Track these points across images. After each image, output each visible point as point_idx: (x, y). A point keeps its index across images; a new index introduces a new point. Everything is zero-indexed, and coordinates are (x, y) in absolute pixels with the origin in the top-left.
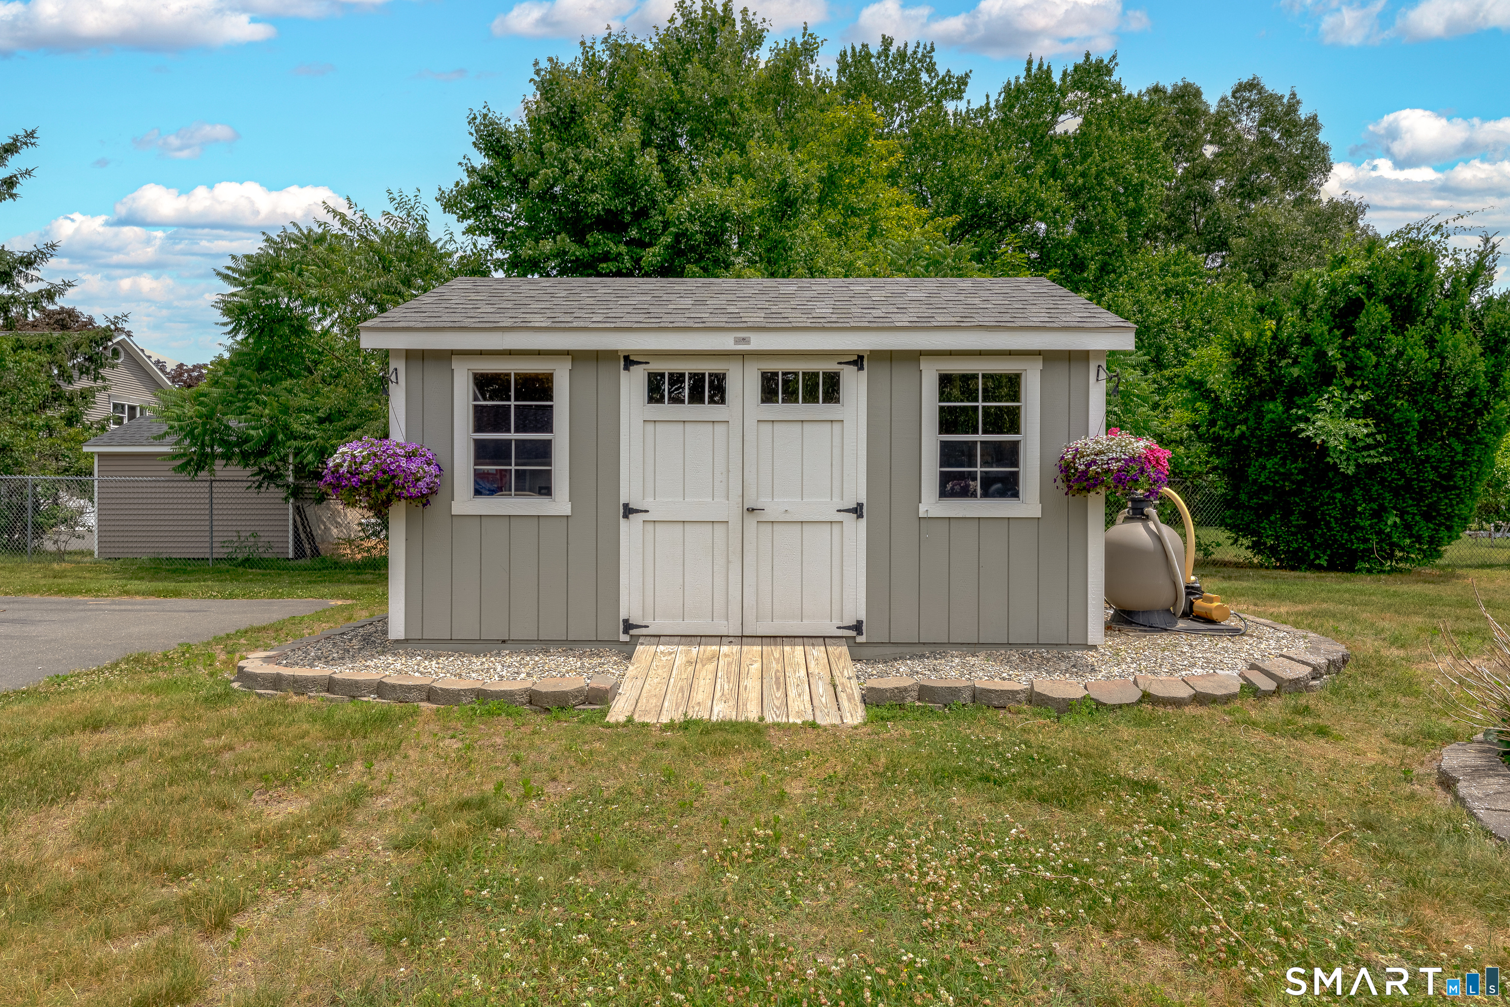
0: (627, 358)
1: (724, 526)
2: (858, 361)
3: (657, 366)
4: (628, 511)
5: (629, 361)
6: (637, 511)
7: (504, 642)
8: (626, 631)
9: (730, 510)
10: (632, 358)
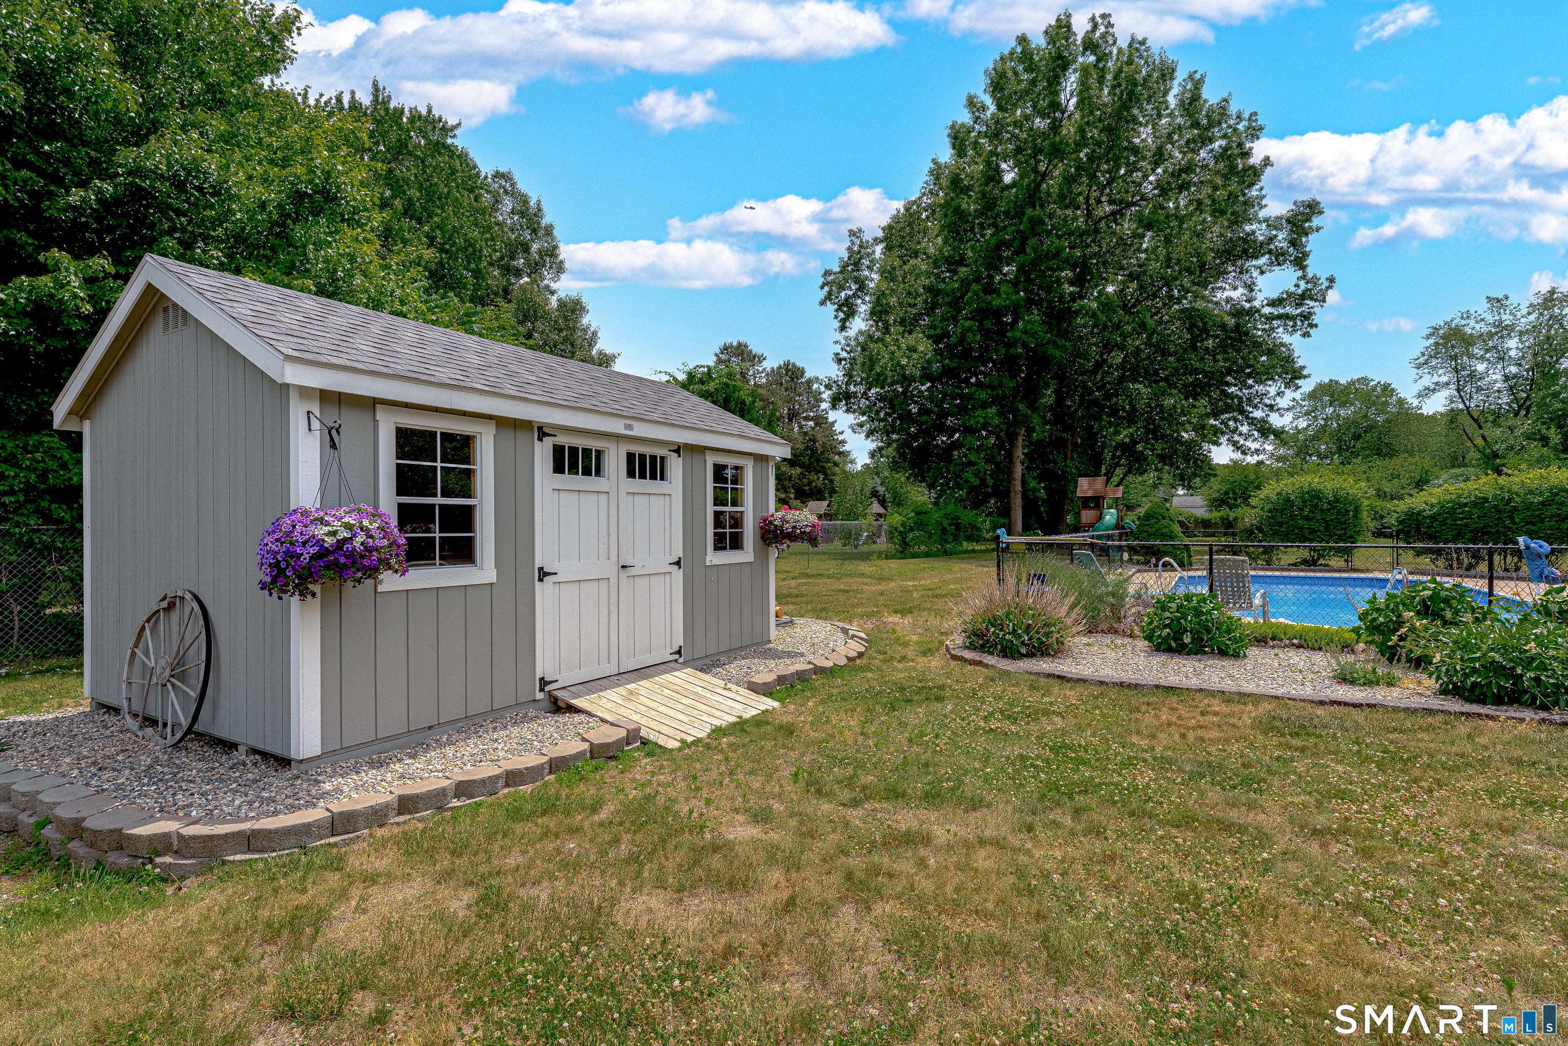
0: (540, 429)
1: (606, 582)
2: (677, 450)
3: (562, 440)
4: (543, 574)
5: (542, 433)
6: (549, 574)
7: (430, 728)
8: (542, 690)
9: (608, 569)
10: (545, 430)
